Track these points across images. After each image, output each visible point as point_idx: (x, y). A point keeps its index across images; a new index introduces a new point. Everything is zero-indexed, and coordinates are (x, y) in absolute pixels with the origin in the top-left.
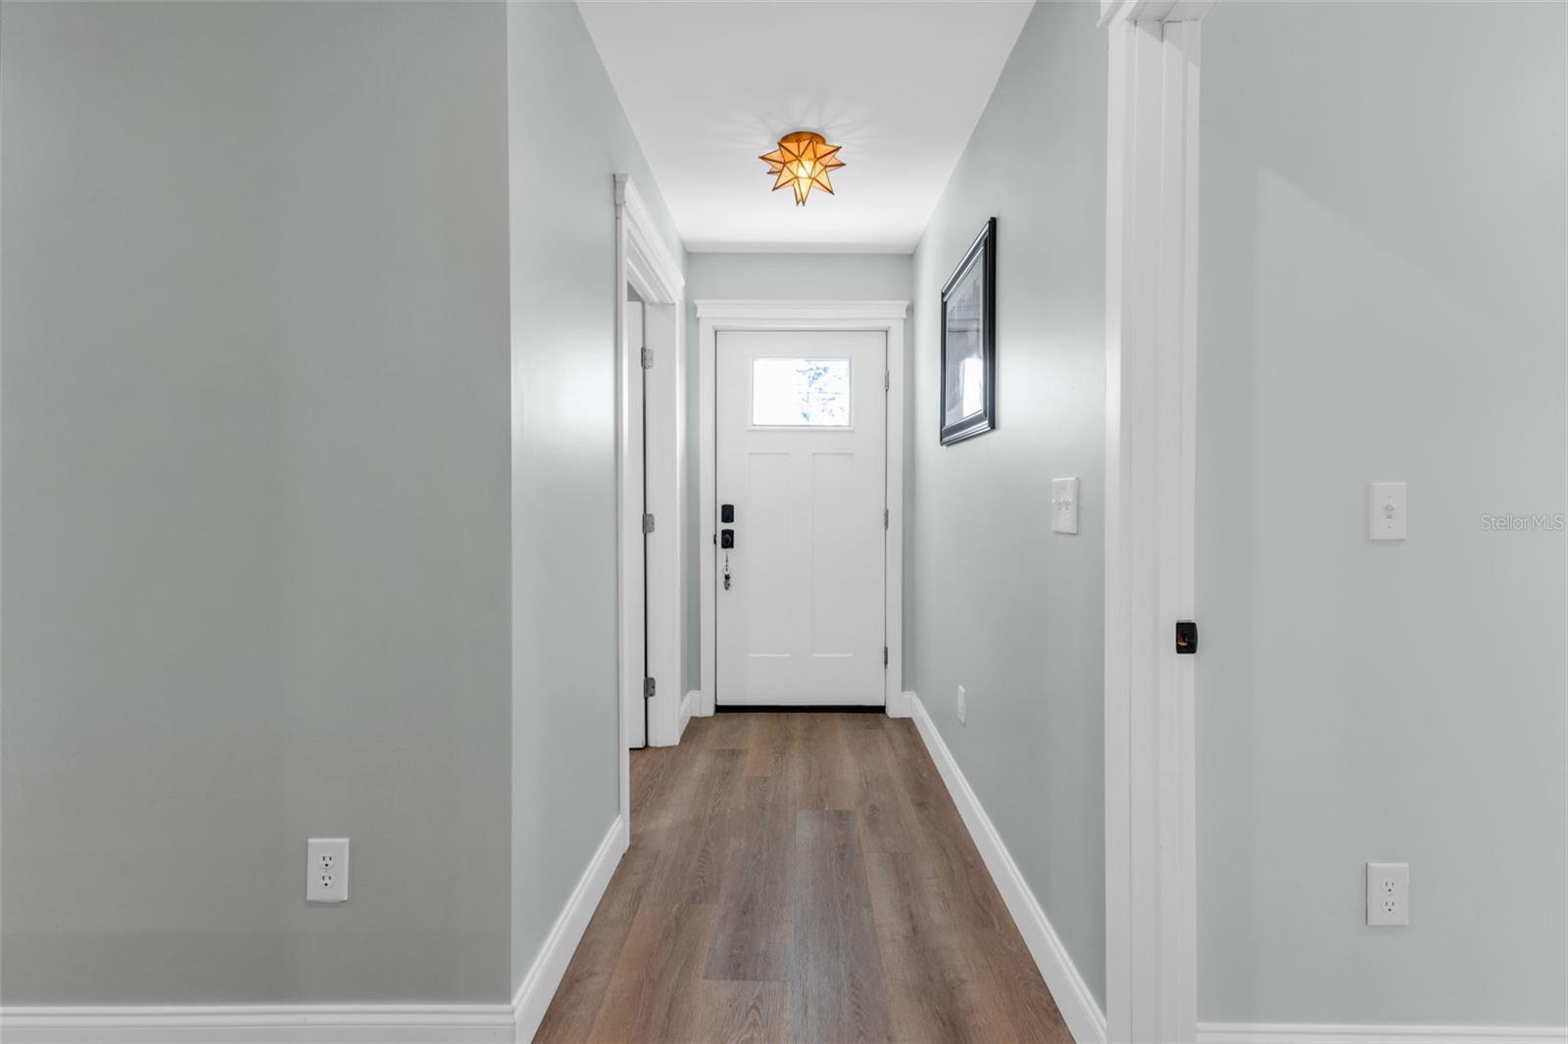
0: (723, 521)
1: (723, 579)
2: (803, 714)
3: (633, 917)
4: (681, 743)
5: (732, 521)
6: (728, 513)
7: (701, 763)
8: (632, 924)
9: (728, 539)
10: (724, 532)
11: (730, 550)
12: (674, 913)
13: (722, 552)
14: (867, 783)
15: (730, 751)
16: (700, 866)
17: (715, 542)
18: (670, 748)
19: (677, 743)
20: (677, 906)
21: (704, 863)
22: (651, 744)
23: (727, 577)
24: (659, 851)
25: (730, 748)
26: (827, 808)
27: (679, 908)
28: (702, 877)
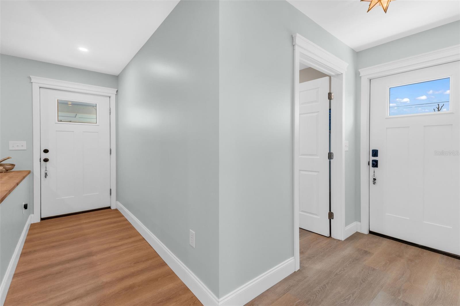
0: (372, 156)
1: (372, 180)
2: (418, 248)
3: (283, 295)
4: (344, 241)
5: (377, 156)
6: (375, 153)
7: (348, 251)
8: (281, 297)
9: (375, 164)
10: (373, 161)
11: (376, 168)
12: (296, 303)
13: (372, 169)
14: (436, 297)
15: (364, 251)
16: (319, 291)
17: (369, 164)
18: (339, 240)
19: (343, 240)
20: (300, 300)
21: (321, 290)
22: (332, 236)
23: (375, 179)
24: (308, 277)
25: (366, 250)
26: (399, 298)
27: (300, 302)
28: (316, 295)
